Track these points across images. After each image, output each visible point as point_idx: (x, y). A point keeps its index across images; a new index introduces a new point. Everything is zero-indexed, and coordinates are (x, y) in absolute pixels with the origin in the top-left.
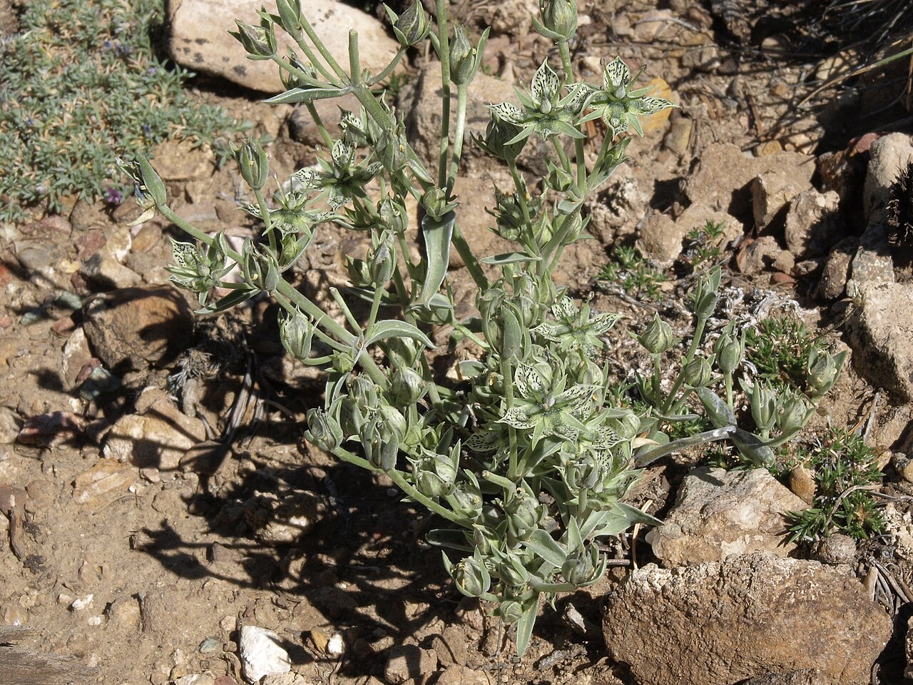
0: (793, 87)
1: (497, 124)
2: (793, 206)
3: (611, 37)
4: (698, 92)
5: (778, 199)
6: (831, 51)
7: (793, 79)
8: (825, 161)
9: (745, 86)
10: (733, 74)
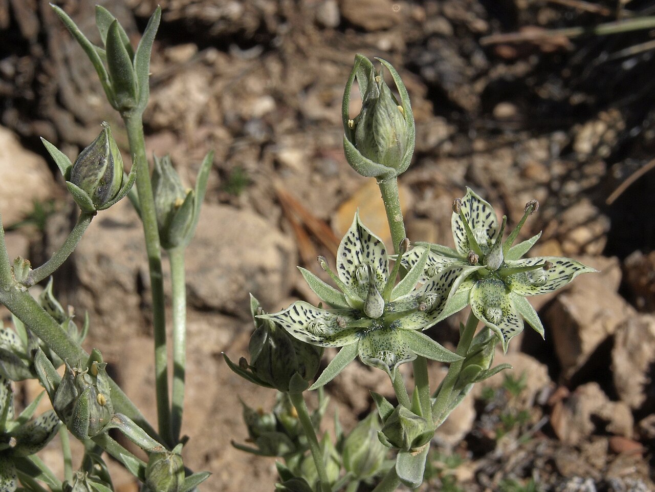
0: (547, 164)
1: (271, 334)
2: (619, 340)
3: (302, 121)
4: (431, 183)
5: (596, 332)
6: (585, 114)
7: (541, 154)
8: (636, 267)
9: (486, 169)
10: (468, 154)
